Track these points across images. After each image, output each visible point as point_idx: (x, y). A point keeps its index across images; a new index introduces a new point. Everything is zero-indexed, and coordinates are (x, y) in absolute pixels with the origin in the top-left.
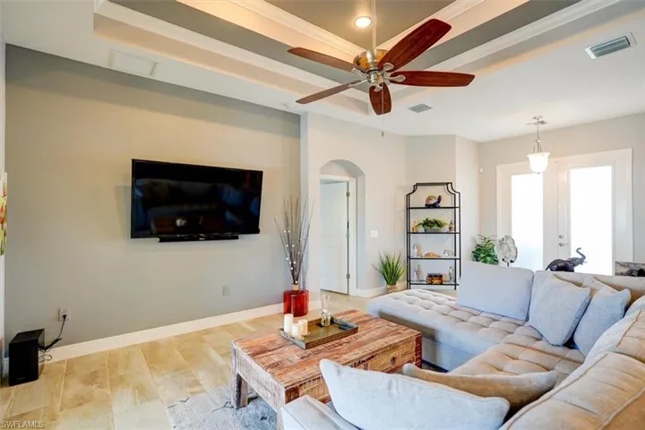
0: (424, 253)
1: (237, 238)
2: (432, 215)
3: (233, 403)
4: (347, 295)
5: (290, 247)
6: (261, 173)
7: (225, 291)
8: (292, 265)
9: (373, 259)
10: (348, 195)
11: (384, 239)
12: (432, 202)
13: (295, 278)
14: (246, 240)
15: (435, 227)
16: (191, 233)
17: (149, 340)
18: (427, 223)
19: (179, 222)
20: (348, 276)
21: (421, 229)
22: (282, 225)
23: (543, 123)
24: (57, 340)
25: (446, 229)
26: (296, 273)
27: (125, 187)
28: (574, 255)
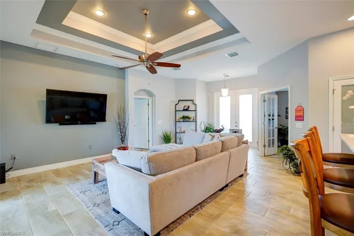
0: (183, 130)
1: (96, 124)
2: (186, 114)
3: (93, 182)
4: (148, 149)
5: (120, 128)
6: (106, 95)
7: (90, 147)
8: (121, 135)
9: (159, 133)
10: (148, 104)
11: (165, 124)
12: (186, 108)
13: (123, 141)
14: (99, 124)
15: (187, 119)
16: (73, 121)
17: (55, 168)
18: (184, 117)
19: (66, 117)
20: (149, 141)
21: (182, 120)
22: (116, 118)
23: (227, 76)
24: (11, 168)
25: (192, 120)
26: (123, 139)
27: (43, 101)
28: (221, 128)
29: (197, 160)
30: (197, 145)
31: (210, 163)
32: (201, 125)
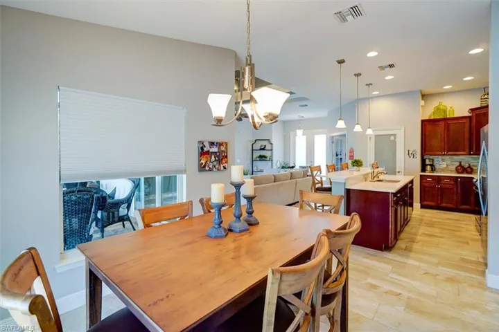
12: (262, 147)
15: (263, 158)
21: (258, 159)
23: (302, 117)
25: (268, 159)
29: (274, 182)
30: (275, 174)
31: (282, 184)
32: (276, 164)
